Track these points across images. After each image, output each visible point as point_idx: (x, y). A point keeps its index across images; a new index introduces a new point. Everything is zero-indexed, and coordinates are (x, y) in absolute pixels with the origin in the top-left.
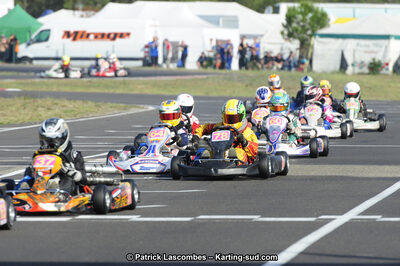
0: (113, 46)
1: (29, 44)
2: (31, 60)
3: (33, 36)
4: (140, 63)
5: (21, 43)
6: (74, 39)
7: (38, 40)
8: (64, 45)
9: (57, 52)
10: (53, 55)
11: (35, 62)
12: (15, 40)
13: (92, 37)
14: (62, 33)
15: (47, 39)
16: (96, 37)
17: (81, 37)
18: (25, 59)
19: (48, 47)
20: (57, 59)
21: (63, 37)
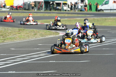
1: (102, 5)
2: (103, 10)
3: (104, 3)
5: (100, 5)
7: (105, 4)
8: (113, 5)
9: (111, 8)
10: (110, 9)
12: (98, 4)
14: (113, 2)
15: (108, 4)
18: (101, 10)
19: (108, 6)
20: (111, 10)
21: (113, 3)
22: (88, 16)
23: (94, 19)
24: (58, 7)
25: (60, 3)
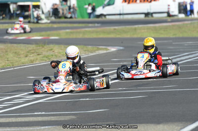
0: (150, 6)
1: (104, 7)
2: (105, 16)
4: (166, 15)
5: (98, 7)
6: (129, 3)
7: (109, 5)
8: (123, 7)
9: (120, 11)
10: (118, 12)
11: (107, 17)
13: (138, 1)
15: (113, 4)
16: (141, 1)
17: (132, 2)
18: (102, 15)
19: (114, 8)
20: (120, 14)
21: (123, 2)
22: (90, 25)
23: (115, 29)
24: (27, 13)
25: (28, 6)
